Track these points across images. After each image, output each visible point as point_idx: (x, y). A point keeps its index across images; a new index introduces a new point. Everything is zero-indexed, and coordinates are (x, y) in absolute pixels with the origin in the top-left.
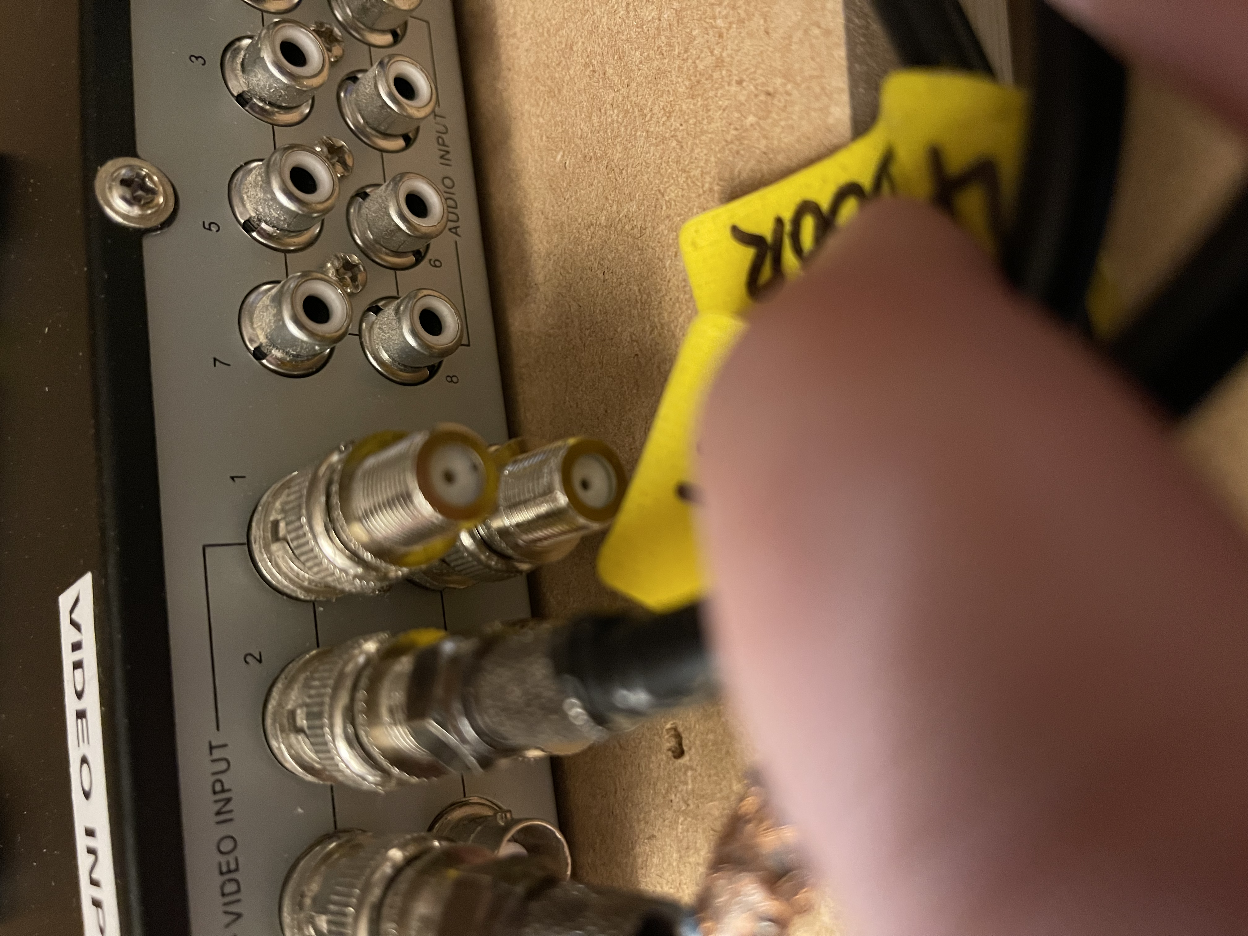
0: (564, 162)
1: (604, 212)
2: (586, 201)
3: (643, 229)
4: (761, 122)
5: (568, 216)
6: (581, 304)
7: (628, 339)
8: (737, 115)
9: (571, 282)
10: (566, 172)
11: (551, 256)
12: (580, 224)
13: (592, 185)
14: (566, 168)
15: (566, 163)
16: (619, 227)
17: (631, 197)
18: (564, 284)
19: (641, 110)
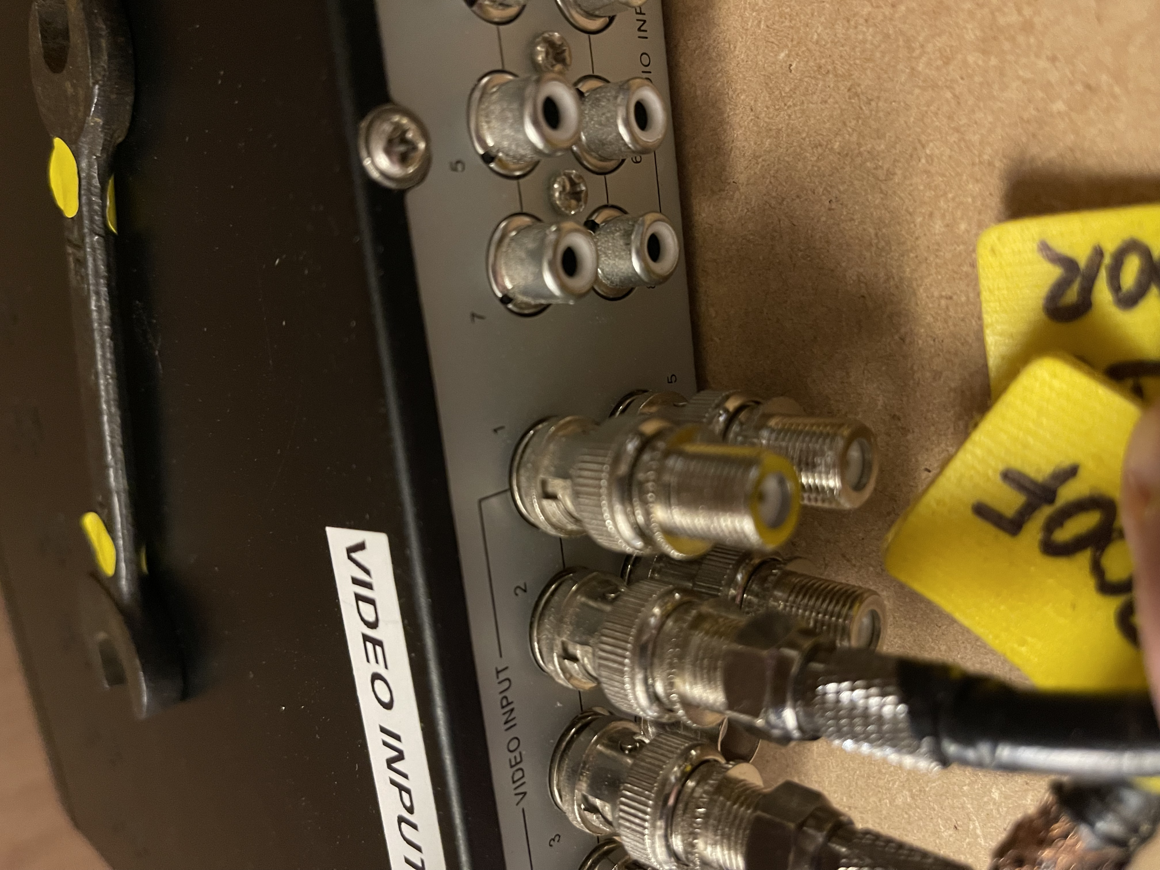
0: (789, 63)
1: (839, 138)
2: (815, 117)
3: (890, 174)
4: (1073, 115)
5: (788, 125)
6: (795, 223)
7: (854, 278)
8: (1040, 94)
9: (783, 196)
10: (791, 76)
11: (760, 160)
12: (804, 139)
13: (826, 102)
14: (791, 71)
15: (791, 65)
16: (859, 160)
17: (879, 135)
18: (774, 194)
19: (908, 41)
